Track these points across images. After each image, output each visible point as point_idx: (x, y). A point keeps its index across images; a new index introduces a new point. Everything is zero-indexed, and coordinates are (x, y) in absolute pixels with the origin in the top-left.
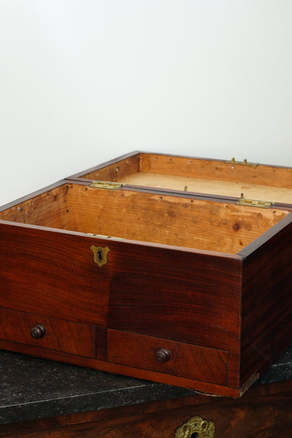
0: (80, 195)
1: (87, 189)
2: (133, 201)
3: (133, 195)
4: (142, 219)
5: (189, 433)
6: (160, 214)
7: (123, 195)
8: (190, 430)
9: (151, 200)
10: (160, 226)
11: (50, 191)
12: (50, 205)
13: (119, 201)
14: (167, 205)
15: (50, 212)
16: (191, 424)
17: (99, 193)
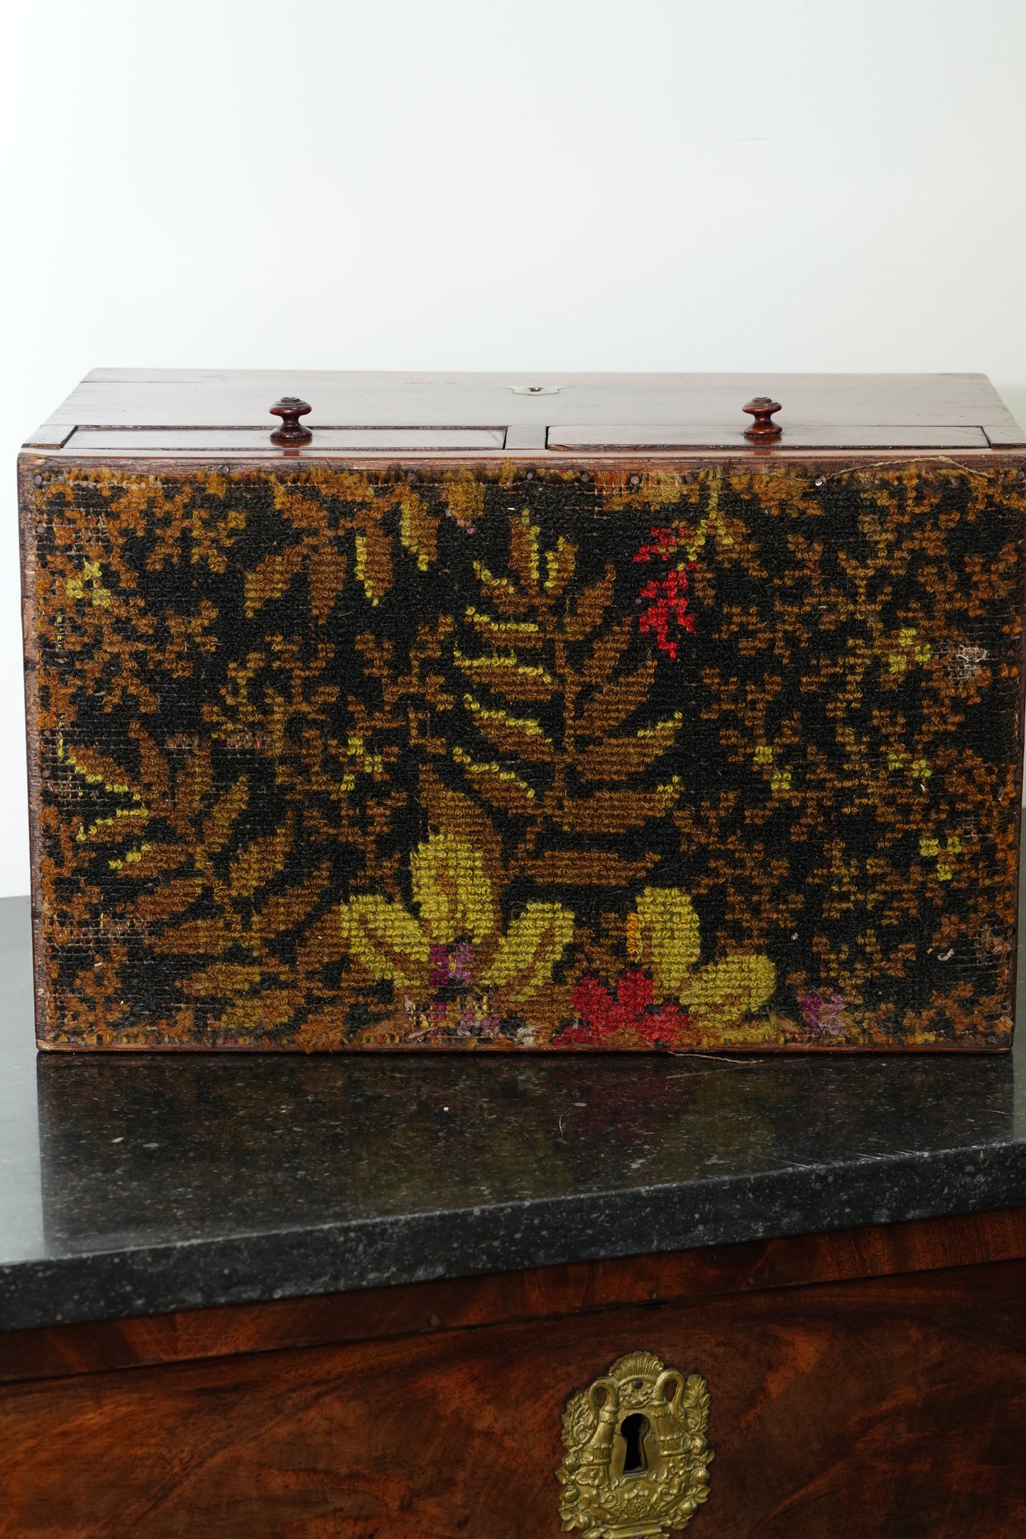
5: (614, 1413)
8: (617, 1404)
16: (619, 1380)
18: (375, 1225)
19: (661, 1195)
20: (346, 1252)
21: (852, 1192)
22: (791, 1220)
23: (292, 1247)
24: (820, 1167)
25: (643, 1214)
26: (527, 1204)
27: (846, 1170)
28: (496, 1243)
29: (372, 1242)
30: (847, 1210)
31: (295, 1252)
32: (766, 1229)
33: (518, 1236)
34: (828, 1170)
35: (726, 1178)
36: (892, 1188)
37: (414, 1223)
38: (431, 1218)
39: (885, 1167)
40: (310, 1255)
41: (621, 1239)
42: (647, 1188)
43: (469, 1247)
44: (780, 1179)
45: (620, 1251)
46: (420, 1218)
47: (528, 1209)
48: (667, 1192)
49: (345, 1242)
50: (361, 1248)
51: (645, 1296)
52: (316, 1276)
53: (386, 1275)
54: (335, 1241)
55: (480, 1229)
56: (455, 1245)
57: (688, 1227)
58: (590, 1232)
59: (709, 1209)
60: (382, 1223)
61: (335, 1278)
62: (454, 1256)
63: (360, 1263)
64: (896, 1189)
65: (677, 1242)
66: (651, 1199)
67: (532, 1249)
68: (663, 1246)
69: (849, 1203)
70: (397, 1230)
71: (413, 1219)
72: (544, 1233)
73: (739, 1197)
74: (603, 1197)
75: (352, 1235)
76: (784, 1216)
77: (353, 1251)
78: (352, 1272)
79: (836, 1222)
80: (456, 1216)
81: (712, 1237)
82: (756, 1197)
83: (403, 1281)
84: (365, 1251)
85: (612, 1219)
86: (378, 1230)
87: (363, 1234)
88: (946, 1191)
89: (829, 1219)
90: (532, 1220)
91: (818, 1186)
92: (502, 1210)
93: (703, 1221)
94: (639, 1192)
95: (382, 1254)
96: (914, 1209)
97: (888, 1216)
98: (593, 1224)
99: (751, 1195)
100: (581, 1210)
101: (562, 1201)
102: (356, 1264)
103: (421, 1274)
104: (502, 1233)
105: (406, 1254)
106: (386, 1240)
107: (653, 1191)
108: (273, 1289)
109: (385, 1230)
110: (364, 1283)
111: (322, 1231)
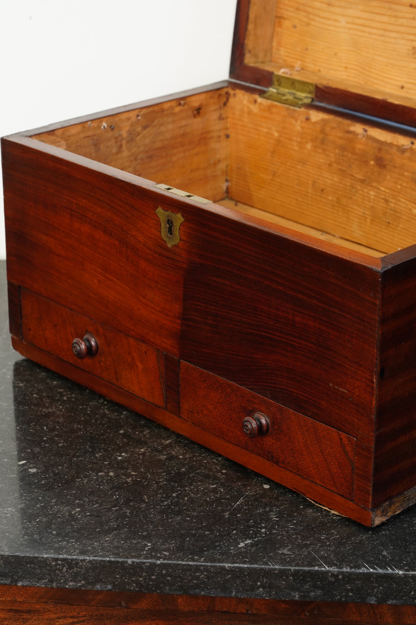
0: (246, 110)
1: (255, 102)
2: (322, 131)
3: (323, 120)
4: (335, 165)
6: (363, 160)
7: (308, 119)
9: (349, 132)
10: (362, 181)
11: (183, 98)
12: (183, 123)
13: (302, 128)
14: (375, 145)
15: (183, 135)
17: (274, 110)
18: (72, 560)
19: (237, 570)
20: (56, 570)
21: (353, 585)
22: (315, 594)
23: (27, 563)
24: (334, 569)
25: (227, 578)
26: (159, 562)
27: (350, 574)
28: (141, 579)
29: (70, 567)
30: (350, 594)
31: (28, 566)
32: (300, 596)
33: (153, 577)
34: (339, 572)
35: (277, 567)
36: (379, 587)
37: (94, 562)
38: (104, 561)
39: (375, 576)
40: (37, 569)
41: (213, 588)
42: (229, 565)
43: (126, 579)
44: (309, 572)
45: (213, 594)
46: (97, 560)
47: (159, 565)
48: (241, 569)
49: (56, 565)
50: (65, 569)
51: (244, 611)
52: (42, 579)
53: (79, 584)
54: (50, 564)
55: (131, 571)
56: (118, 576)
57: (253, 588)
58: (195, 582)
59: (266, 582)
60: (76, 559)
61: (51, 581)
62: (117, 581)
63: (64, 576)
64: (381, 588)
65: (247, 594)
66: (231, 571)
67: (162, 585)
68: (239, 595)
69: (351, 590)
70: (84, 564)
71: (94, 560)
72: (169, 578)
73: (284, 578)
74: (203, 566)
75: (60, 562)
76: (311, 591)
77: (61, 571)
78: (60, 580)
79: (343, 599)
80: (118, 562)
81: (267, 595)
82: (294, 579)
83: (89, 589)
84: (67, 571)
85: (208, 577)
86: (74, 562)
87: (66, 563)
88: (413, 593)
89: (339, 597)
90: (162, 571)
91: (332, 579)
92: (144, 563)
93: (263, 586)
94: (224, 566)
95: (77, 574)
96: (392, 600)
97: (376, 601)
98: (197, 578)
99: (291, 578)
100: (190, 570)
101: (179, 564)
102: (62, 576)
103: (98, 587)
104: (144, 574)
105: (90, 576)
106: (78, 568)
107: (233, 567)
108: (17, 581)
109: (77, 563)
110: (67, 586)
111: (43, 558)
